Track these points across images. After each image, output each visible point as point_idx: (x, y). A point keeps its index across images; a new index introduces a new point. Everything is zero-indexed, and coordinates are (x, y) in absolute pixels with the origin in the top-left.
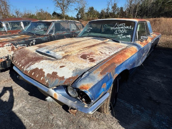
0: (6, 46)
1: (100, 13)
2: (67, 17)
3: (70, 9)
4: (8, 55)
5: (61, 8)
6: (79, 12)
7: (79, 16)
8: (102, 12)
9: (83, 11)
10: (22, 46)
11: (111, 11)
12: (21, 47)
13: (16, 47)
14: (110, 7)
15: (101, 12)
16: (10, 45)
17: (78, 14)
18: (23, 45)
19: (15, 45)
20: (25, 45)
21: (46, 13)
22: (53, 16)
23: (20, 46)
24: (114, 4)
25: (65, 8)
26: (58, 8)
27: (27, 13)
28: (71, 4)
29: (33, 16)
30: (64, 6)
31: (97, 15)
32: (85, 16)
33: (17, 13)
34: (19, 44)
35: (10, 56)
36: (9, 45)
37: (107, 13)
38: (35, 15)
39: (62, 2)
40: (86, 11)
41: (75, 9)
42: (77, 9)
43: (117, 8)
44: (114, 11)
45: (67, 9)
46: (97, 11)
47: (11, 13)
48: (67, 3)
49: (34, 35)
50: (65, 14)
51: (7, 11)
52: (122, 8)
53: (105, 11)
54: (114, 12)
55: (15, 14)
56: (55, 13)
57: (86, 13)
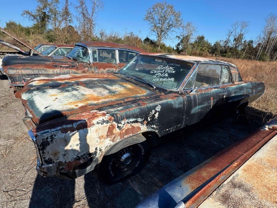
0: (98, 123)
1: (213, 45)
2: (163, 46)
3: (170, 35)
4: (96, 149)
5: (158, 34)
6: (182, 41)
7: (180, 46)
8: (217, 45)
9: (188, 41)
10: (133, 122)
11: (231, 44)
12: (129, 126)
13: (118, 127)
14: (232, 39)
15: (215, 45)
16: (107, 122)
17: (179, 44)
18: (134, 120)
19: (118, 122)
20: (139, 120)
21: (137, 38)
22: (144, 43)
23: (128, 123)
24: (240, 34)
25: (163, 33)
26: (154, 33)
27: (113, 36)
28: (173, 29)
29: (120, 39)
30: (162, 31)
31: (208, 48)
32: (190, 47)
33: (102, 34)
34: (127, 118)
35: (100, 150)
36: (104, 121)
37: (225, 47)
38: (122, 39)
39: (160, 25)
40: (192, 41)
41: (177, 36)
42: (179, 37)
43: (243, 41)
44: (236, 45)
45: (166, 35)
46: (209, 42)
47: (95, 33)
48: (167, 28)
49: (152, 89)
50: (161, 42)
51: (91, 32)
52: (252, 42)
53: (222, 44)
54: (236, 47)
55: (99, 36)
56: (147, 40)
57: (191, 44)
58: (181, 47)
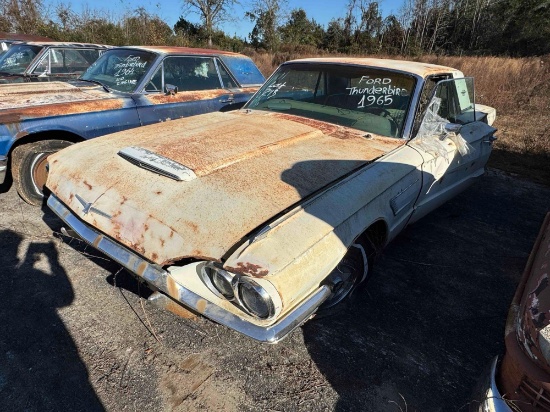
1: (326, 29)
2: (220, 40)
3: (228, 12)
5: (202, 9)
6: (260, 25)
7: (259, 35)
8: (334, 27)
9: (271, 22)
15: (330, 29)
17: (255, 31)
21: (156, 22)
22: (177, 32)
25: (213, 8)
26: (193, 8)
30: (211, 2)
31: (316, 37)
32: (279, 36)
33: (63, 16)
37: (346, 31)
40: (282, 20)
41: (248, 14)
42: (252, 16)
44: (367, 28)
45: (221, 12)
46: (317, 23)
50: (213, 27)
51: (32, 10)
52: (393, 19)
53: (342, 25)
54: (368, 31)
55: (56, 19)
56: (182, 24)
57: (281, 30)
58: (260, 37)
